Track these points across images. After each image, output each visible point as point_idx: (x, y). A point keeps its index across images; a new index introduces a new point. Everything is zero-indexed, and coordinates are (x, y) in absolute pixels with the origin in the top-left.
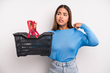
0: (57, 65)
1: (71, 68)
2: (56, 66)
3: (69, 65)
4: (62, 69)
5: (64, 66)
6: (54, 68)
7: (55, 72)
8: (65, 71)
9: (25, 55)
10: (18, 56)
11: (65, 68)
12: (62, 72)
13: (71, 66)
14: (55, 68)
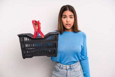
0: (61, 68)
1: (75, 71)
2: (59, 69)
3: (73, 68)
4: (66, 72)
5: (67, 69)
6: (57, 71)
7: (58, 75)
8: (68, 74)
9: (31, 57)
10: (24, 58)
11: (69, 71)
12: (66, 75)
13: (75, 69)
14: (59, 71)
